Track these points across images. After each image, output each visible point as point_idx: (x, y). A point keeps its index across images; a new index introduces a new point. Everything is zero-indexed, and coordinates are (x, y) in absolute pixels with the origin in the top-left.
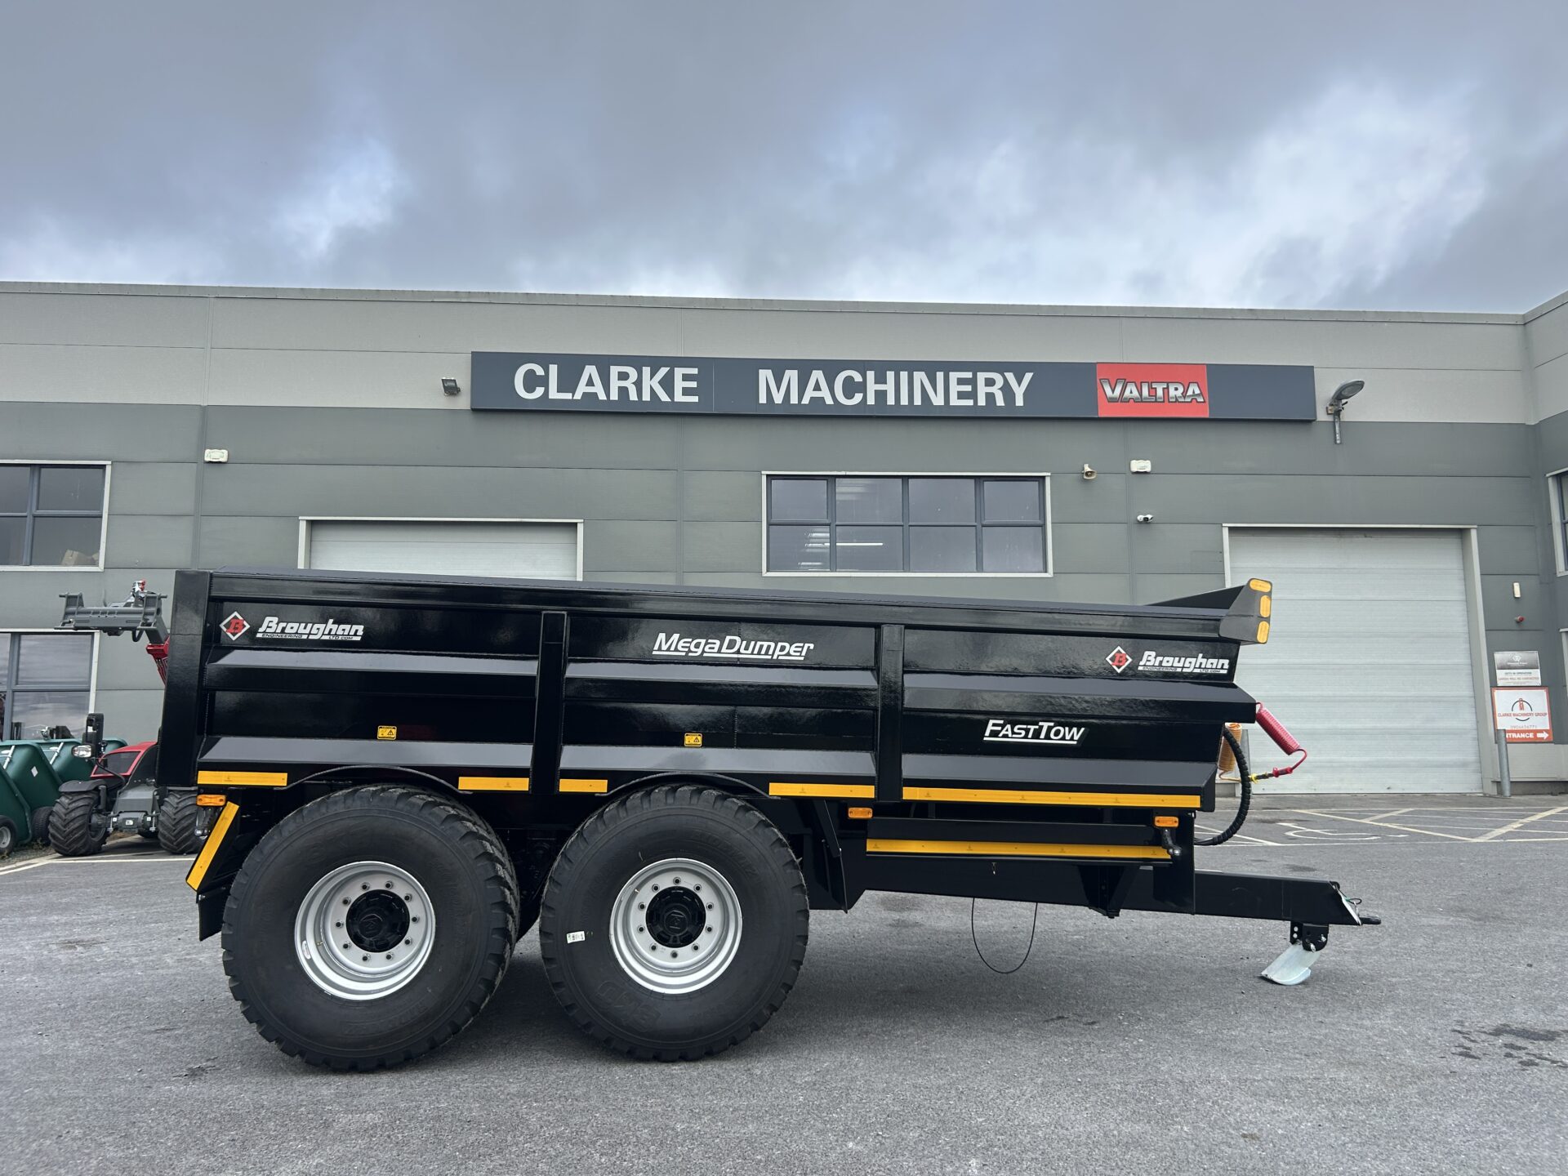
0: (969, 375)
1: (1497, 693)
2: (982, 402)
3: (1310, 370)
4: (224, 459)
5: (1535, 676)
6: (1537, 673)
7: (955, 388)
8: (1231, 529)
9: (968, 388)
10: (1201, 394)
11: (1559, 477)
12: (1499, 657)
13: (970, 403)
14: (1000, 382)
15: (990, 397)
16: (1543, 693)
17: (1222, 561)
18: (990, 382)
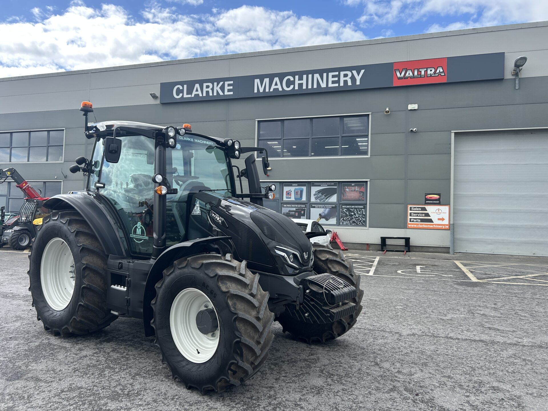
2: (342, 84)
7: (331, 79)
8: (455, 133)
9: (336, 79)
10: (443, 72)
13: (337, 85)
14: (350, 75)
15: (346, 82)
17: (450, 148)
18: (346, 76)
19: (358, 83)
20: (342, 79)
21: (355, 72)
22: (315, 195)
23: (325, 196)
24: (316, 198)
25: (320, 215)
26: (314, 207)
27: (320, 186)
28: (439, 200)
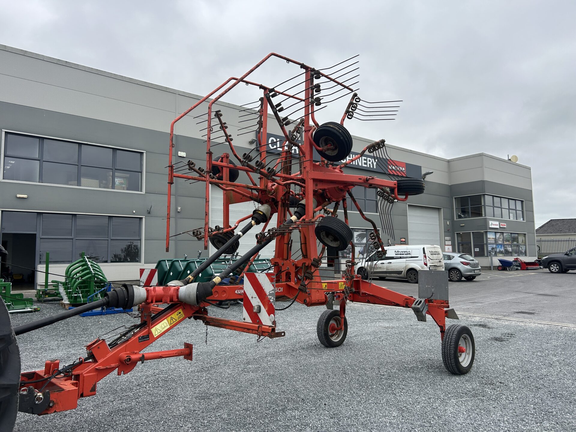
0: (366, 158)
1: (446, 246)
2: (368, 166)
3: (421, 166)
4: (185, 156)
5: (450, 243)
6: (450, 242)
7: (364, 161)
8: (409, 205)
9: (366, 162)
10: (405, 170)
11: (455, 198)
12: (446, 238)
13: (366, 166)
14: (371, 162)
15: (370, 164)
16: (451, 246)
17: (407, 213)
18: (370, 161)
19: (375, 167)
20: (368, 163)
21: (373, 159)
22: (356, 238)
23: (361, 238)
24: (357, 240)
25: (359, 252)
26: (356, 246)
27: (358, 231)
28: (405, 242)
